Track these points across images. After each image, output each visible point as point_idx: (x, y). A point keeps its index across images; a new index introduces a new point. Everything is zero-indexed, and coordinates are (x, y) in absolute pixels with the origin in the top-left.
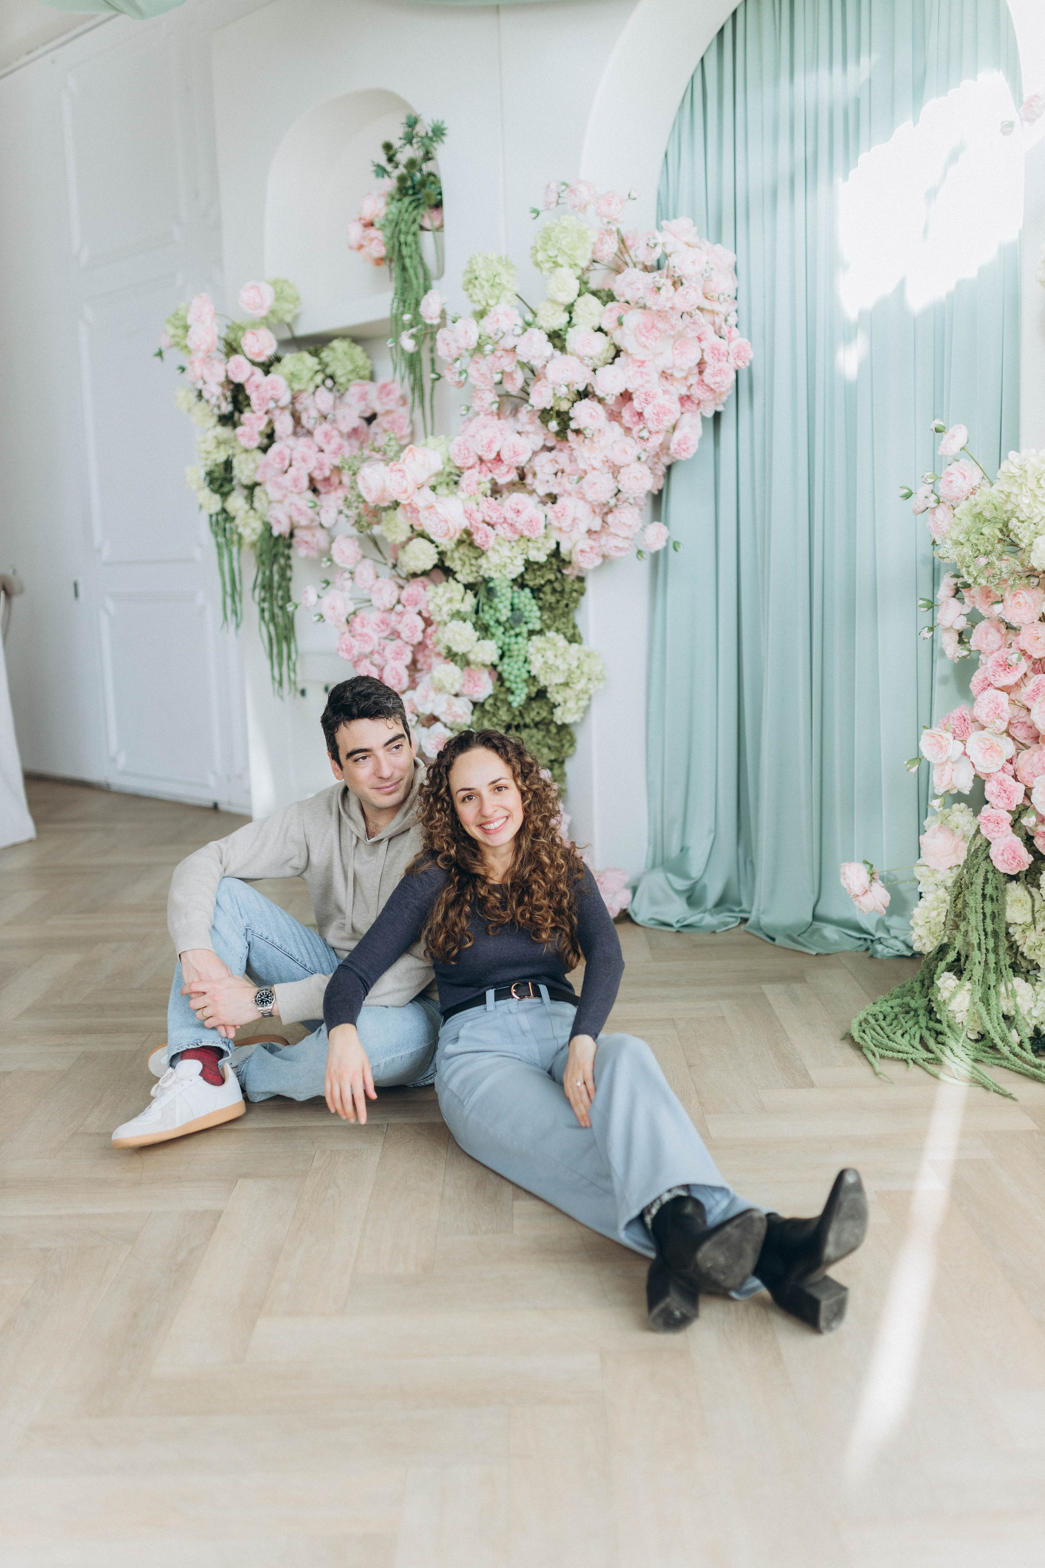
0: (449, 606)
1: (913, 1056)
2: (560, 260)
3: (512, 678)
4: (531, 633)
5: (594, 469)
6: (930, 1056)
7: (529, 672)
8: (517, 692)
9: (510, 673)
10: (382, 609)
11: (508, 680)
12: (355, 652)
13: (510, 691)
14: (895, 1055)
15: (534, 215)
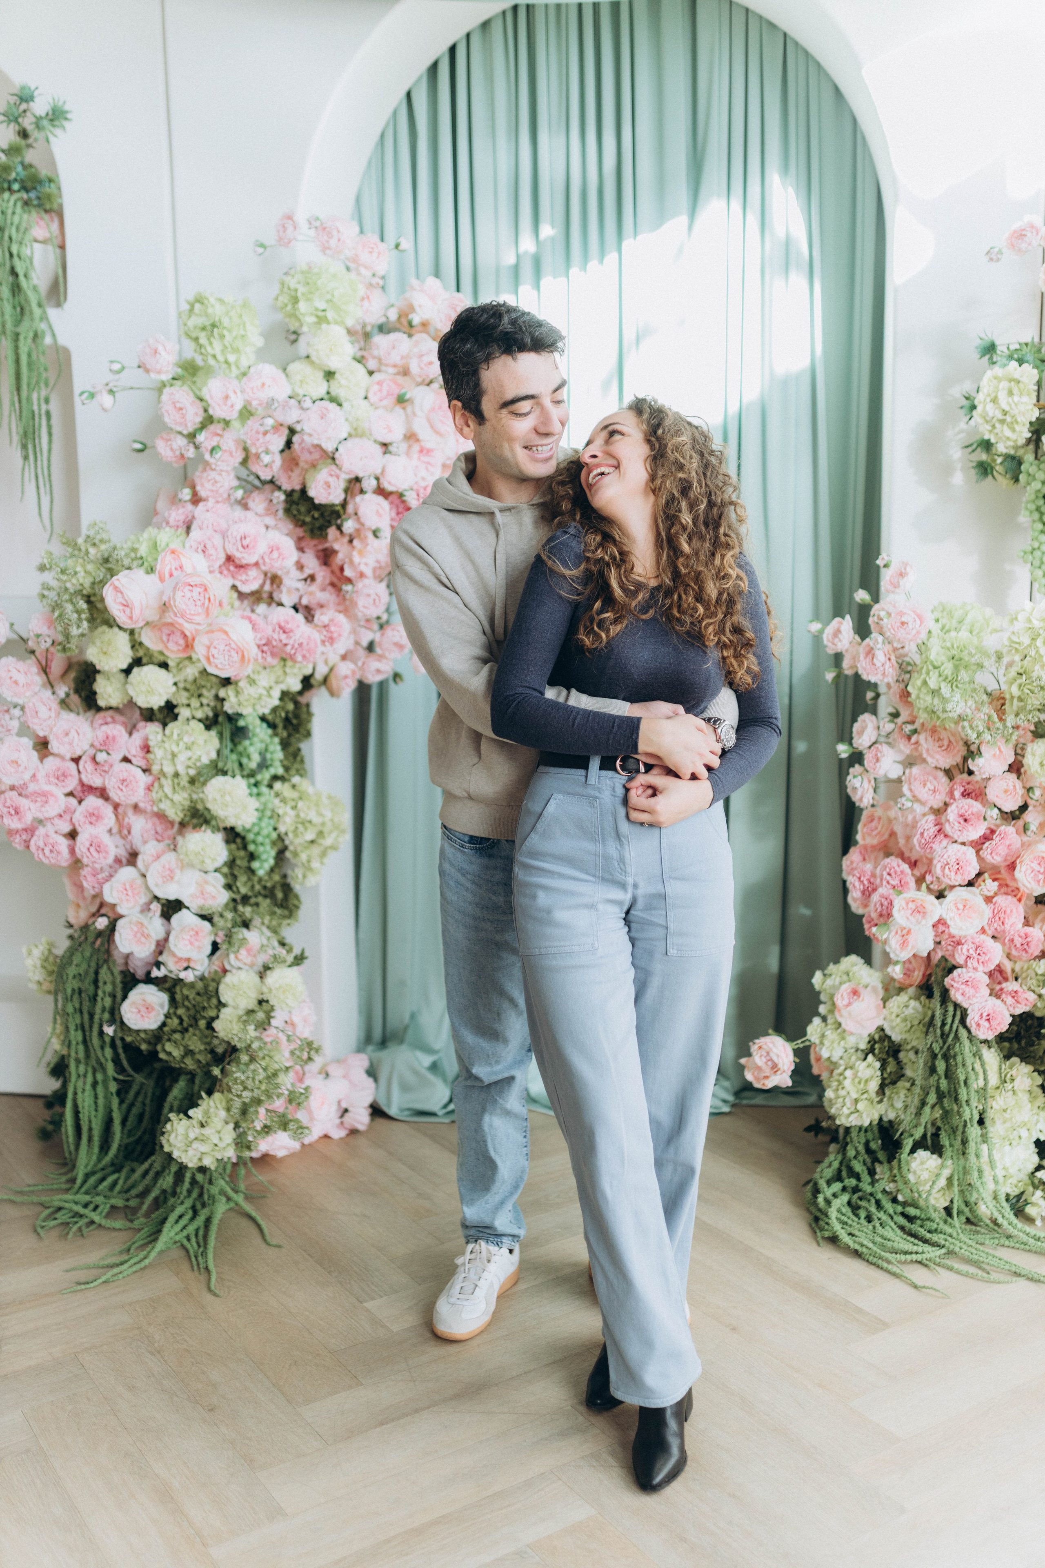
0: (189, 753)
1: (928, 1256)
2: (330, 315)
3: (260, 839)
4: (275, 778)
5: (362, 575)
6: (943, 1251)
7: (275, 829)
8: (264, 857)
9: (258, 834)
10: (68, 756)
11: (254, 842)
12: (28, 819)
13: (252, 857)
14: (909, 1257)
15: (260, 250)
